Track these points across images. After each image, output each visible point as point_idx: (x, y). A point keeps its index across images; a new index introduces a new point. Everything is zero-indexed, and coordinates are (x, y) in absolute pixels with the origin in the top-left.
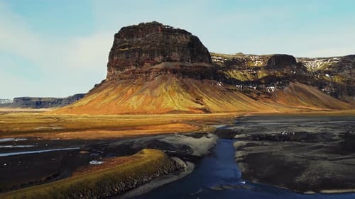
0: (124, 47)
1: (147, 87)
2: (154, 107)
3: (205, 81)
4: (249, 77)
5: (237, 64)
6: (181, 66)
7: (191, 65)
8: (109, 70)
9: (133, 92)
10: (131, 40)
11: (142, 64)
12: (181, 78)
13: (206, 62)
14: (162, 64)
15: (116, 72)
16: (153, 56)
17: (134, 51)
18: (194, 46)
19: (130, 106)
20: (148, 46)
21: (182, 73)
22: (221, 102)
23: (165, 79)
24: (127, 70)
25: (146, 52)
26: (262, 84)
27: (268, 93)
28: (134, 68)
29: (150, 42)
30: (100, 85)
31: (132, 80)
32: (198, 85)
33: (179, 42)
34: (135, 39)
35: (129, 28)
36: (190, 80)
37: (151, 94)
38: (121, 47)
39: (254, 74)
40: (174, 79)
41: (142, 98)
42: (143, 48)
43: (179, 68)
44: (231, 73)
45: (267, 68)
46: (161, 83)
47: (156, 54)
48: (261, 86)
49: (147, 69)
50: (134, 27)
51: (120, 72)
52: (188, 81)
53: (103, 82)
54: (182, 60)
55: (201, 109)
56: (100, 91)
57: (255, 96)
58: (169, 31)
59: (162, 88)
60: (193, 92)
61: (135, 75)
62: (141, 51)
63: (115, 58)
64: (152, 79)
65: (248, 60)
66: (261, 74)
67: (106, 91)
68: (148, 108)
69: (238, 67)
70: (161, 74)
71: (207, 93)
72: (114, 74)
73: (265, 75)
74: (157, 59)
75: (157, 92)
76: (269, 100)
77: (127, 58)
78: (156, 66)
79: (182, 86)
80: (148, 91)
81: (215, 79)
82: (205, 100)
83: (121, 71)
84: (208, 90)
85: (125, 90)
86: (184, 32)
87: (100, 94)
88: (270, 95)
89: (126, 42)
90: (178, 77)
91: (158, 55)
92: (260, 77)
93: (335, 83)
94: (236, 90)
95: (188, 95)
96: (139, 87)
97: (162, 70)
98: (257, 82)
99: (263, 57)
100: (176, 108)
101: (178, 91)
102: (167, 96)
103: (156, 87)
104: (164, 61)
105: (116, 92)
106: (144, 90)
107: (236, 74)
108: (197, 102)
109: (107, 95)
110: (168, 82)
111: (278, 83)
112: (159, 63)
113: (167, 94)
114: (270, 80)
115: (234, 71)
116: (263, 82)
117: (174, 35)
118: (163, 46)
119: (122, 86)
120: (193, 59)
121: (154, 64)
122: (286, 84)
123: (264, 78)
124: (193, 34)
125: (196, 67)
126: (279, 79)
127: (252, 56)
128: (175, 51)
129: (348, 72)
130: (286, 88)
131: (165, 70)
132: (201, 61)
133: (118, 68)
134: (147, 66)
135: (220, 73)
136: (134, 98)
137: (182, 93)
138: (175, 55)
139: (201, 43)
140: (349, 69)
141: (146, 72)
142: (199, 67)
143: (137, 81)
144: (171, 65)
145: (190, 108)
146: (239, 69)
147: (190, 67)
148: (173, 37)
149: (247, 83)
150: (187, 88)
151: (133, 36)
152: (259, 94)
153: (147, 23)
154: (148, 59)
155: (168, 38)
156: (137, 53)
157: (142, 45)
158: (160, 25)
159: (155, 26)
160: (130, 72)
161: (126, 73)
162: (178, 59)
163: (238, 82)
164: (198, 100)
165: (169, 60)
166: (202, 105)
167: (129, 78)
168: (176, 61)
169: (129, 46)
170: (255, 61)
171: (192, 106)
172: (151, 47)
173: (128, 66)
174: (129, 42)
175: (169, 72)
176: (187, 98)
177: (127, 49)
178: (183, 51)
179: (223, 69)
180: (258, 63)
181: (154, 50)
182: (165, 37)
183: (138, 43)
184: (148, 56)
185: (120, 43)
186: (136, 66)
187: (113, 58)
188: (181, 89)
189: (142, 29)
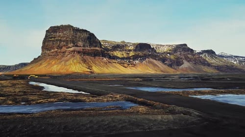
0: (51, 38)
1: (63, 60)
3: (97, 57)
4: (125, 55)
5: (119, 48)
6: (83, 49)
7: (89, 49)
8: (43, 50)
9: (55, 63)
10: (55, 34)
11: (61, 48)
12: (83, 56)
13: (98, 47)
14: (73, 48)
15: (46, 52)
16: (67, 43)
17: (57, 40)
18: (91, 38)
19: (53, 70)
20: (65, 38)
21: (84, 53)
22: (102, 68)
23: (73, 56)
25: (64, 41)
26: (131, 59)
28: (56, 50)
29: (66, 36)
30: (37, 59)
31: (55, 56)
32: (92, 60)
33: (82, 36)
34: (58, 34)
35: (54, 27)
36: (87, 57)
37: (65, 64)
38: (49, 38)
39: (128, 54)
40: (78, 56)
41: (60, 66)
42: (62, 39)
44: (115, 53)
45: (135, 50)
46: (71, 58)
48: (131, 60)
50: (58, 27)
51: (49, 52)
53: (39, 57)
54: (84, 46)
55: (89, 72)
56: (37, 62)
57: (126, 65)
58: (77, 30)
59: (71, 61)
60: (88, 63)
61: (57, 54)
62: (61, 41)
63: (46, 44)
64: (66, 56)
65: (126, 45)
66: (132, 54)
67: (40, 62)
70: (71, 54)
71: (96, 64)
73: (133, 54)
74: (70, 45)
75: (68, 63)
76: (134, 68)
77: (54, 44)
78: (69, 49)
79: (82, 60)
80: (63, 63)
81: (102, 56)
82: (94, 67)
84: (97, 62)
85: (51, 62)
86: (86, 31)
88: (135, 65)
89: (52, 35)
90: (81, 55)
91: (70, 44)
92: (130, 55)
93: (170, 59)
94: (115, 63)
95: (85, 65)
96: (59, 60)
97: (72, 51)
98: (128, 58)
99: (134, 44)
100: (76, 71)
101: (80, 63)
103: (67, 61)
104: (74, 46)
105: (46, 63)
106: (61, 62)
107: (118, 54)
108: (88, 68)
109: (41, 64)
110: (75, 57)
111: (140, 59)
112: (71, 48)
113: (73, 64)
114: (135, 57)
115: (117, 52)
116: (132, 58)
117: (80, 33)
118: (73, 38)
119: (50, 60)
120: (91, 45)
121: (68, 48)
122: (144, 59)
123: (133, 56)
124: (91, 32)
125: (92, 50)
126: (140, 57)
127: (129, 43)
128: (80, 41)
129: (179, 53)
130: (144, 62)
131: (74, 51)
132: (96, 46)
133: (48, 49)
134: (64, 49)
135: (106, 53)
136: (55, 66)
137: (81, 64)
138: (80, 43)
139: (96, 37)
140: (180, 52)
141: (63, 52)
142: (94, 50)
143: (58, 57)
144: (78, 49)
146: (120, 51)
148: (79, 34)
149: (123, 58)
150: (85, 61)
151: (56, 32)
152: (129, 65)
153: (65, 25)
154: (65, 45)
155: (76, 34)
156: (59, 42)
157: (62, 37)
158: (72, 27)
159: (69, 27)
160: (54, 52)
161: (52, 53)
162: (82, 46)
163: (118, 58)
164: (90, 67)
165: (77, 46)
166: (91, 69)
167: (53, 55)
168: (80, 46)
169: (54, 38)
170: (130, 46)
171: (85, 70)
173: (53, 49)
175: (76, 53)
176: (83, 67)
177: (53, 39)
178: (84, 41)
179: (110, 50)
180: (131, 48)
181: (68, 40)
182: (75, 34)
183: (59, 36)
184: (65, 44)
185: (49, 36)
186: (58, 49)
187: (45, 44)
188: (81, 62)
189: (62, 28)
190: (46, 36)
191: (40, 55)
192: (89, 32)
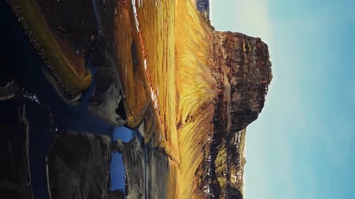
0: (247, 47)
1: (204, 70)
2: (182, 77)
3: (213, 125)
4: (220, 168)
5: (233, 158)
6: (226, 103)
7: (228, 112)
8: (223, 34)
9: (199, 57)
10: (254, 53)
11: (228, 65)
12: (214, 102)
13: (232, 127)
14: (229, 85)
15: (221, 40)
16: (237, 75)
17: (242, 57)
18: (247, 115)
19: (185, 55)
20: (246, 71)
21: (219, 103)
22: (190, 139)
23: (213, 87)
24: (223, 51)
25: (241, 69)
26: (212, 180)
27: (203, 186)
28: (225, 57)
29: (251, 72)
30: (209, 25)
31: (213, 56)
32: (207, 118)
33: (251, 101)
34: (254, 57)
35: (267, 51)
37: (197, 74)
38: (247, 44)
39: (222, 174)
40: (213, 95)
41: (193, 66)
42: (245, 66)
43: (224, 100)
44: (223, 151)
45: (229, 186)
46: (209, 83)
47: (238, 78)
48: (210, 180)
49: (223, 70)
50: (267, 57)
51: (221, 44)
52: (212, 109)
53: (213, 28)
54: (233, 103)
55: (181, 120)
56: (203, 26)
57: (200, 173)
58: (262, 91)
59: (205, 84)
60: (200, 113)
61: (218, 58)
62: (241, 64)
63: (236, 39)
64: (213, 75)
65: (237, 169)
66: (222, 181)
67: (202, 31)
68: (182, 71)
69: (230, 158)
70: (218, 83)
71: (199, 126)
72: (220, 38)
73: (221, 184)
75: (199, 79)
76: (195, 187)
77: (236, 51)
78: (226, 79)
79: (205, 104)
80: (200, 71)
81: (215, 135)
82: (191, 125)
83: (223, 45)
84: (202, 128)
85: (202, 49)
86: (262, 106)
87: (199, 26)
88: (200, 188)
89: (252, 48)
90: (215, 99)
91: (237, 80)
92: (219, 179)
94: (204, 155)
95: (196, 109)
96: (205, 63)
97: (222, 84)
98: (214, 176)
99: (240, 183)
100: (181, 97)
101: (200, 99)
102: (195, 88)
103: (204, 78)
104: (232, 86)
105: (200, 41)
106: (202, 68)
107: (222, 156)
108: (188, 116)
109: (197, 32)
110: (210, 90)
111: (213, 196)
112: (229, 82)
113: (197, 89)
114: (216, 188)
115: (225, 155)
116: (214, 182)
117: (258, 96)
118: (247, 85)
119: (207, 47)
120: (235, 114)
121: (228, 77)
123: (218, 183)
124: (260, 114)
125: (226, 117)
126: (217, 197)
127: (242, 173)
128: (242, 96)
131: (222, 87)
132: (233, 122)
133: (226, 42)
134: (226, 70)
135: (221, 140)
136: (193, 58)
137: (198, 102)
138: (237, 97)
139: (250, 123)
141: (220, 69)
142: (227, 120)
143: (212, 60)
144: (227, 94)
145: (182, 110)
146: (227, 159)
147: (226, 111)
148: (256, 95)
149: (213, 166)
150: (204, 107)
151: (257, 55)
152: (201, 177)
153: (270, 69)
154: (233, 70)
155: (255, 90)
156: (239, 60)
157: (248, 65)
158: (269, 82)
159: (267, 76)
160: (221, 53)
161: (220, 50)
162: (233, 100)
163: (214, 157)
164: (191, 118)
165: (233, 91)
166: (186, 121)
167: (215, 52)
168: (232, 97)
169: (247, 52)
170: (236, 175)
171: (184, 112)
172: (246, 73)
173: (227, 51)
174: (252, 52)
175: (220, 90)
176: (192, 108)
177: (245, 50)
178: (242, 104)
179: (228, 143)
180: (234, 179)
181: (243, 76)
182: (256, 87)
183: (250, 61)
184: (236, 71)
185: (251, 43)
186: (227, 59)
187: (235, 36)
188: (201, 102)
189: (265, 64)
190: (250, 38)
191: (216, 30)
192: (260, 112)
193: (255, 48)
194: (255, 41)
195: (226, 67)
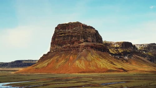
0: (62, 34)
1: (81, 55)
4: (115, 52)
6: (94, 45)
8: (53, 46)
14: (84, 43)
17: (68, 36)
20: (76, 34)
21: (95, 48)
23: (89, 51)
24: (65, 46)
25: (75, 37)
26: (122, 55)
27: (125, 60)
28: (69, 45)
30: (47, 55)
31: (69, 52)
34: (67, 30)
35: (63, 25)
38: (59, 34)
45: (122, 48)
47: (80, 38)
49: (77, 46)
50: (66, 24)
54: (93, 42)
58: (85, 27)
61: (70, 49)
62: (72, 36)
63: (56, 39)
64: (82, 51)
65: (111, 44)
70: (85, 48)
72: (57, 48)
74: (81, 41)
77: (64, 39)
78: (81, 44)
80: (83, 58)
83: (61, 46)
86: (92, 28)
88: (127, 61)
92: (120, 52)
93: (149, 55)
95: (106, 60)
96: (76, 56)
97: (85, 46)
98: (120, 54)
104: (84, 42)
110: (91, 52)
112: (82, 43)
117: (88, 29)
118: (84, 34)
119: (65, 55)
120: (97, 41)
121: (80, 43)
122: (131, 55)
123: (122, 52)
126: (129, 53)
127: (112, 42)
128: (89, 37)
129: (152, 51)
130: (132, 58)
131: (87, 46)
133: (59, 45)
134: (76, 44)
136: (77, 62)
138: (90, 39)
140: (152, 49)
149: (115, 55)
154: (76, 41)
155: (86, 30)
156: (70, 37)
157: (72, 33)
158: (81, 23)
159: (78, 24)
160: (67, 47)
161: (64, 48)
162: (91, 41)
165: (87, 41)
167: (67, 50)
169: (64, 34)
170: (114, 44)
172: (78, 34)
174: (63, 32)
175: (89, 48)
178: (93, 37)
180: (117, 46)
181: (79, 36)
182: (84, 29)
183: (69, 32)
184: (76, 39)
185: (58, 32)
187: (54, 40)
189: (71, 25)
190: (55, 33)
193: (61, 30)
194: (57, 30)
195: (74, 44)
